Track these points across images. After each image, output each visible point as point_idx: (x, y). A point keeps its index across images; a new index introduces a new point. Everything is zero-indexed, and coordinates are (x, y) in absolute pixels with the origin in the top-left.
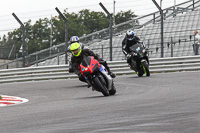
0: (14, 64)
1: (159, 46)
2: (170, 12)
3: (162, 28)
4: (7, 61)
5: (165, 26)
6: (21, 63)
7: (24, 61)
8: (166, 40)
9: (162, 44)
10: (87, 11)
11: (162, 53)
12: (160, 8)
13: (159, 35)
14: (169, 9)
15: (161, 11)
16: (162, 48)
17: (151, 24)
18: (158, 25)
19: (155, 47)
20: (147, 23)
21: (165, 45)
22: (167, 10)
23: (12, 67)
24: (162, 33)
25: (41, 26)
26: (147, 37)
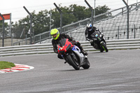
0: (24, 42)
1: (126, 31)
2: (134, 7)
3: (128, 19)
4: (19, 40)
5: (130, 17)
6: (29, 42)
7: (31, 40)
8: (130, 27)
9: (128, 29)
10: (75, 5)
11: (128, 35)
12: (127, 4)
13: (126, 23)
14: (133, 5)
15: (128, 6)
16: (128, 32)
17: (121, 16)
18: (125, 16)
19: (123, 31)
20: (118, 15)
21: (130, 30)
22: (132, 6)
23: (22, 44)
24: (128, 22)
25: (43, 15)
26: (118, 24)
